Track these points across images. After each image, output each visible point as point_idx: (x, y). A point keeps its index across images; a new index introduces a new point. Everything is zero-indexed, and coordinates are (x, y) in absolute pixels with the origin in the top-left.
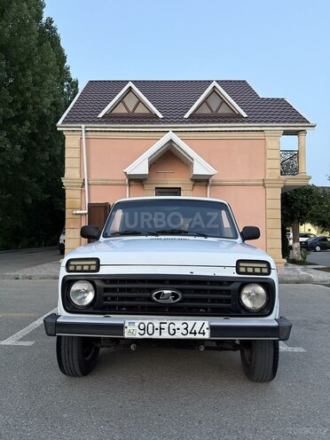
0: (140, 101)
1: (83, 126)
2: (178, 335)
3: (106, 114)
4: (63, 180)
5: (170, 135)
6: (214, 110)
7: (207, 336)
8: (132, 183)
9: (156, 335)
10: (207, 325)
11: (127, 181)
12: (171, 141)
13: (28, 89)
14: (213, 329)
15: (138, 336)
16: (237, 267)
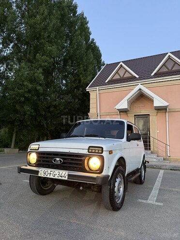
0: (127, 71)
1: (97, 88)
2: (56, 177)
3: (109, 80)
4: (89, 114)
5: (140, 86)
6: (170, 69)
7: (66, 179)
8: (121, 113)
9: (48, 176)
10: (67, 174)
11: (119, 113)
12: (140, 89)
13: (81, 73)
14: (69, 175)
15: (43, 176)
16: (89, 149)
